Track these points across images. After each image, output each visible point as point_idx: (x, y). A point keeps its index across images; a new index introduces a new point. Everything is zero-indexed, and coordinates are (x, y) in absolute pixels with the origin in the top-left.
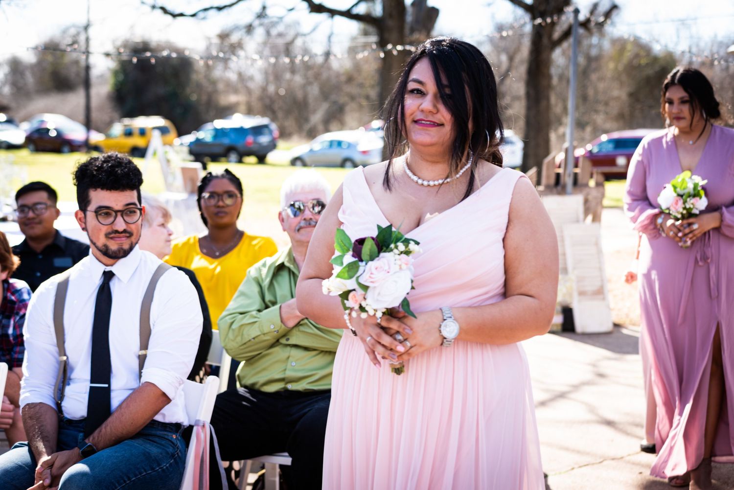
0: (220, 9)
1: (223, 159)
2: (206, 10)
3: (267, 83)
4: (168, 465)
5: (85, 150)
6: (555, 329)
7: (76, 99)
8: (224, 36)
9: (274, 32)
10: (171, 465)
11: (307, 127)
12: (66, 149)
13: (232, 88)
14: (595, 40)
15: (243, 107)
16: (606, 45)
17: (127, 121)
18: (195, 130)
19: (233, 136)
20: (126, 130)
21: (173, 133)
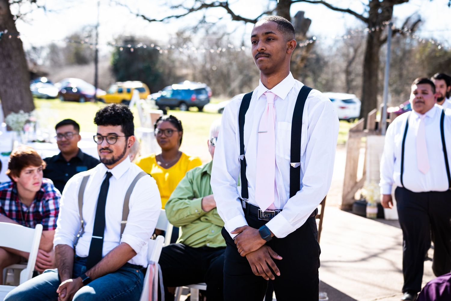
0: (177, 17)
1: (177, 108)
2: (169, 17)
3: (206, 63)
4: (133, 289)
5: (94, 100)
6: (372, 216)
7: (89, 70)
8: (179, 34)
9: (210, 32)
10: (135, 288)
11: (229, 90)
12: (82, 100)
13: (184, 65)
14: (408, 40)
15: (190, 77)
16: (415, 43)
17: (120, 84)
18: (161, 90)
19: (183, 94)
20: (119, 89)
21: (147, 91)
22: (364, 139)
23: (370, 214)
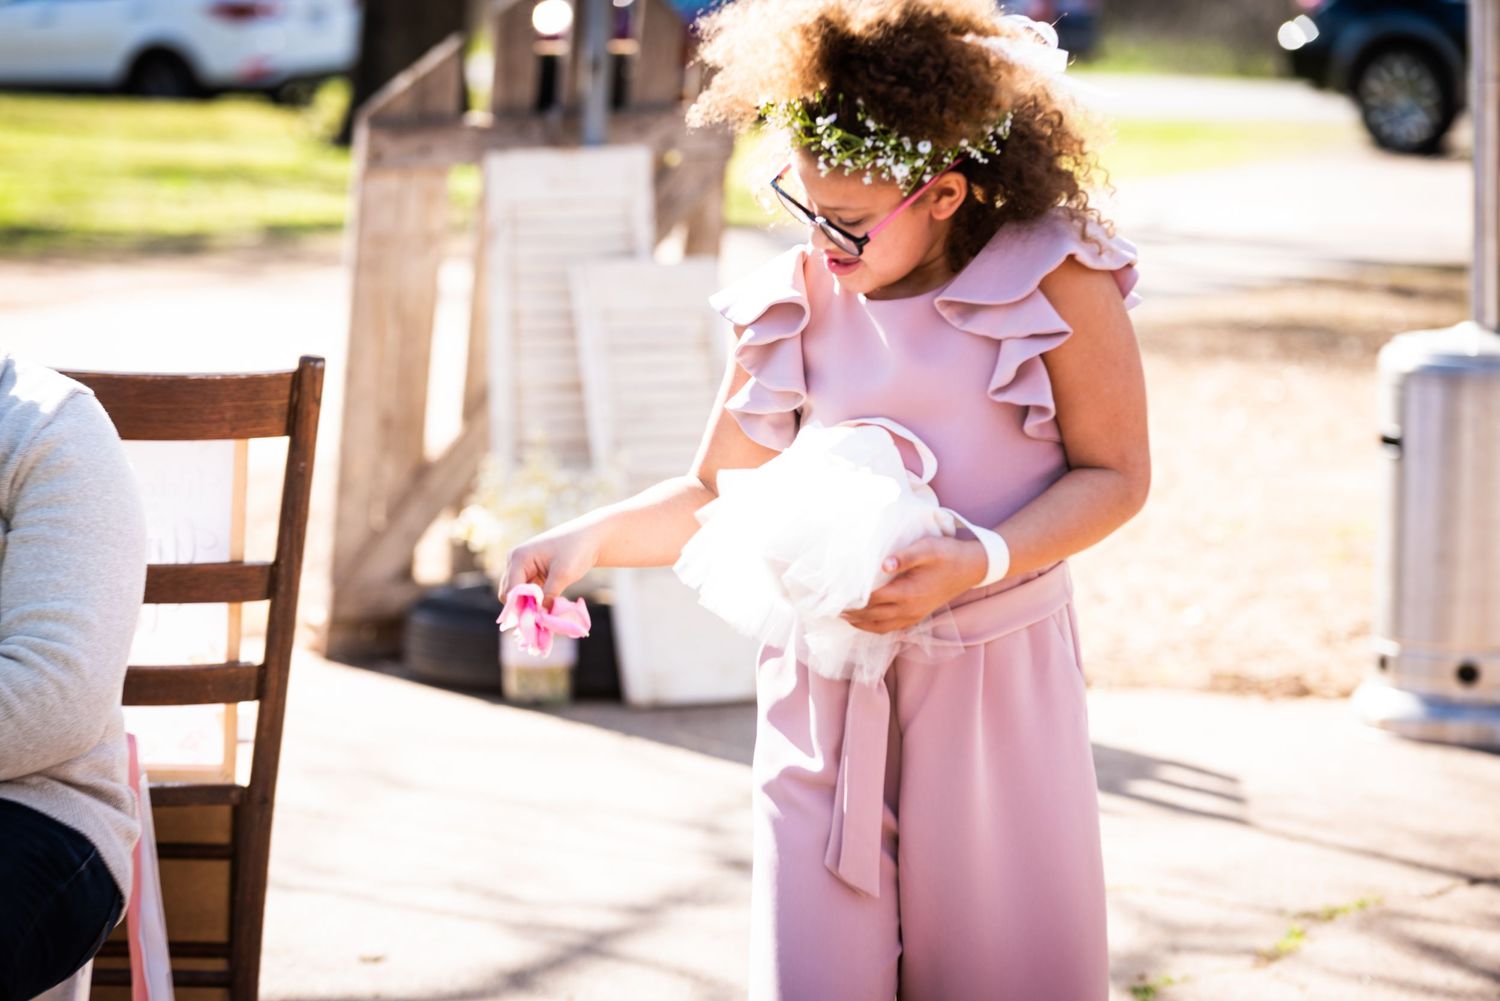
22: (464, 181)
23: (527, 673)
